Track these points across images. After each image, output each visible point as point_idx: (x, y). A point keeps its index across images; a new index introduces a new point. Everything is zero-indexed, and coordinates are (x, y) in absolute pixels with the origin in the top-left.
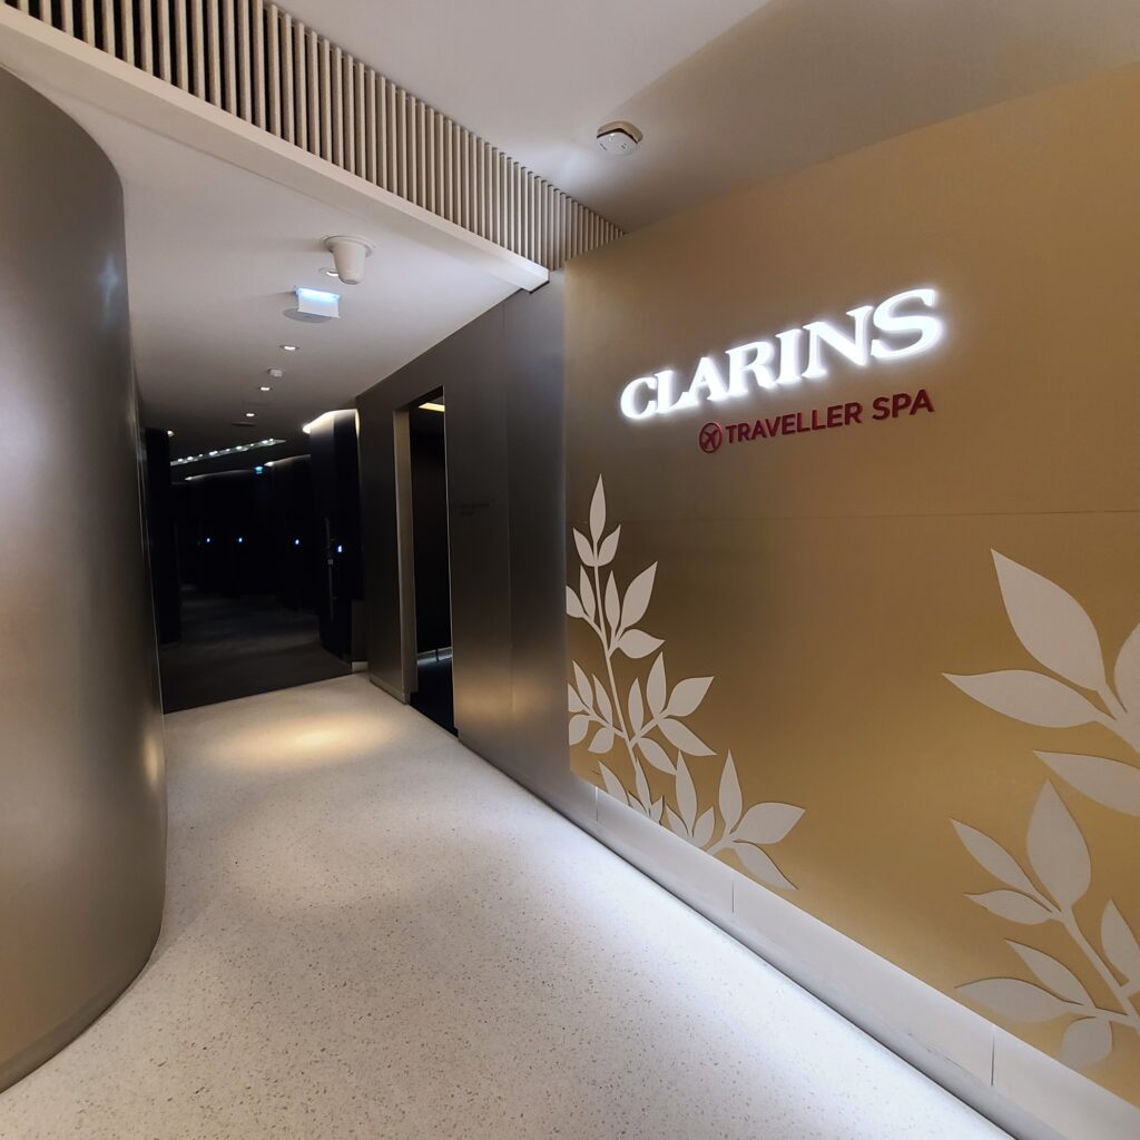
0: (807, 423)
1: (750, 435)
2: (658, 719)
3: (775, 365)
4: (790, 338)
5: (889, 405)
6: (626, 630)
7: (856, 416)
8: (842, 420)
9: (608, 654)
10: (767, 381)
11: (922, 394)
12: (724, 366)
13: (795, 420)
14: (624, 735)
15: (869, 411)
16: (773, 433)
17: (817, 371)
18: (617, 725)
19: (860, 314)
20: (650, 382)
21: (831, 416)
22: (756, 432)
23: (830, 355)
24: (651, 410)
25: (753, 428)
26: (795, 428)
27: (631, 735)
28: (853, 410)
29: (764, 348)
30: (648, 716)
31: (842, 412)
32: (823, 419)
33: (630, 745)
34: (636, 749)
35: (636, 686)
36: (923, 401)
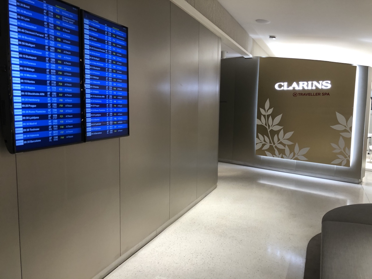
0: (312, 94)
1: (303, 95)
2: (281, 140)
3: (308, 86)
4: (310, 83)
5: (324, 94)
6: (274, 126)
7: (320, 95)
8: (318, 95)
9: (269, 131)
10: (306, 88)
11: (328, 93)
12: (298, 84)
13: (311, 94)
14: (273, 144)
15: (321, 94)
16: (307, 95)
17: (314, 88)
18: (270, 143)
19: (321, 82)
20: (282, 84)
21: (316, 94)
22: (304, 95)
23: (316, 86)
24: (282, 88)
25: (303, 94)
26: (310, 95)
27: (274, 144)
28: (319, 94)
29: (306, 83)
30: (279, 140)
31: (318, 94)
32: (315, 94)
33: (274, 146)
34: (276, 147)
35: (276, 136)
36: (328, 94)
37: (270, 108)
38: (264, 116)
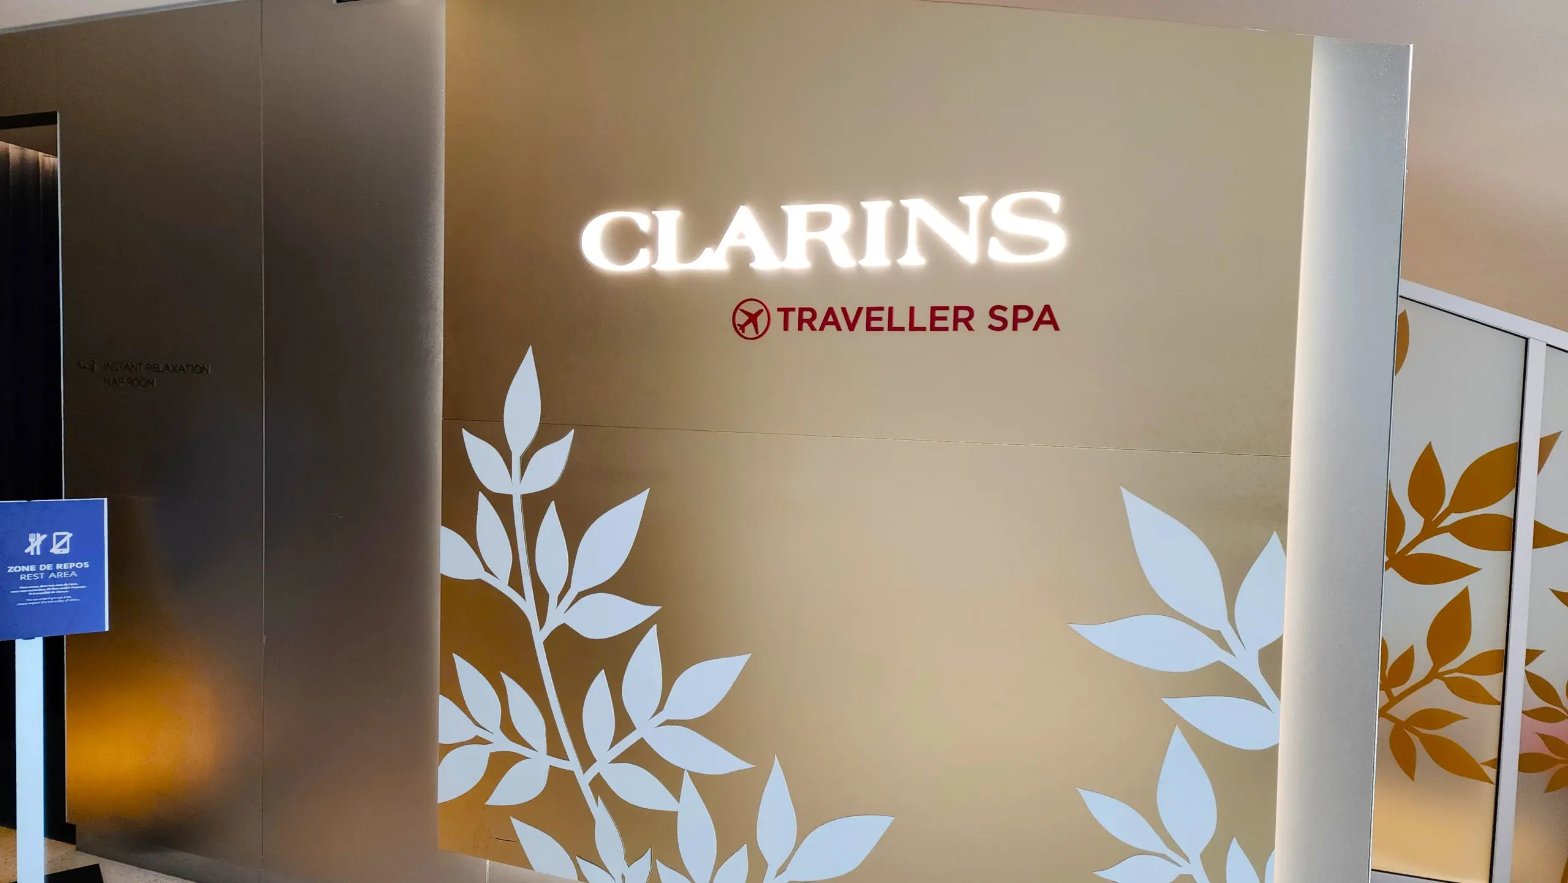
2: (646, 729)
3: (857, 237)
4: (877, 210)
6: (581, 595)
12: (776, 228)
14: (572, 764)
17: (914, 258)
19: (974, 202)
20: (641, 220)
23: (930, 243)
24: (641, 262)
27: (587, 759)
30: (624, 725)
33: (584, 780)
34: (599, 785)
35: (600, 684)
37: (544, 437)
38: (502, 503)
